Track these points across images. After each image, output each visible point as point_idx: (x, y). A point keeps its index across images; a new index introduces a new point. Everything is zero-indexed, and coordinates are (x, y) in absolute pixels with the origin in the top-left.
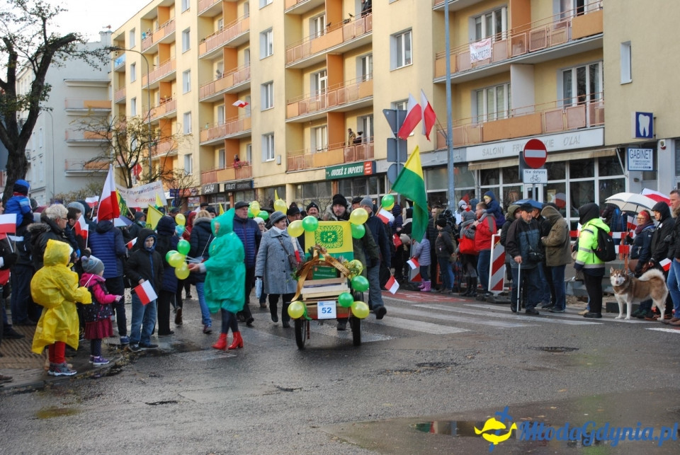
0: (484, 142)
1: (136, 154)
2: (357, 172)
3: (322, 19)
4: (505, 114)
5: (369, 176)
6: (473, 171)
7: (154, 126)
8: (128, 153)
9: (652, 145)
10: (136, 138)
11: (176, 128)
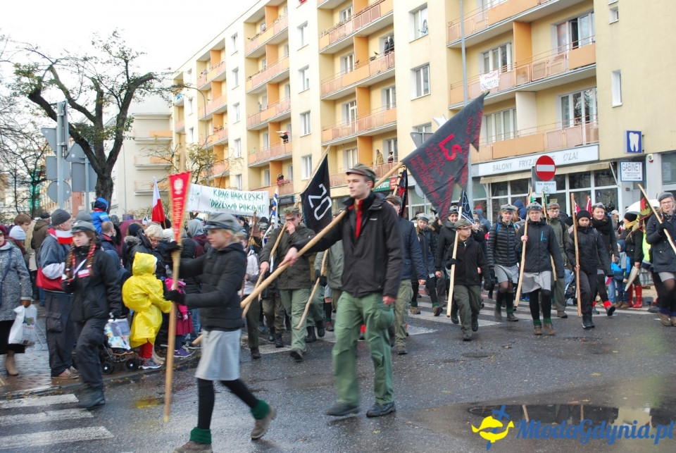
0: (495, 160)
2: (384, 187)
3: (351, 57)
4: (512, 135)
6: (485, 185)
7: (210, 151)
9: (641, 159)
10: (196, 162)
11: (230, 153)
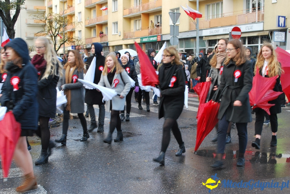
0: (211, 28)
1: (58, 30)
2: (154, 40)
4: (220, 15)
5: (159, 42)
6: (205, 40)
7: (65, 18)
8: (55, 30)
9: (285, 30)
10: (58, 23)
11: (76, 19)
